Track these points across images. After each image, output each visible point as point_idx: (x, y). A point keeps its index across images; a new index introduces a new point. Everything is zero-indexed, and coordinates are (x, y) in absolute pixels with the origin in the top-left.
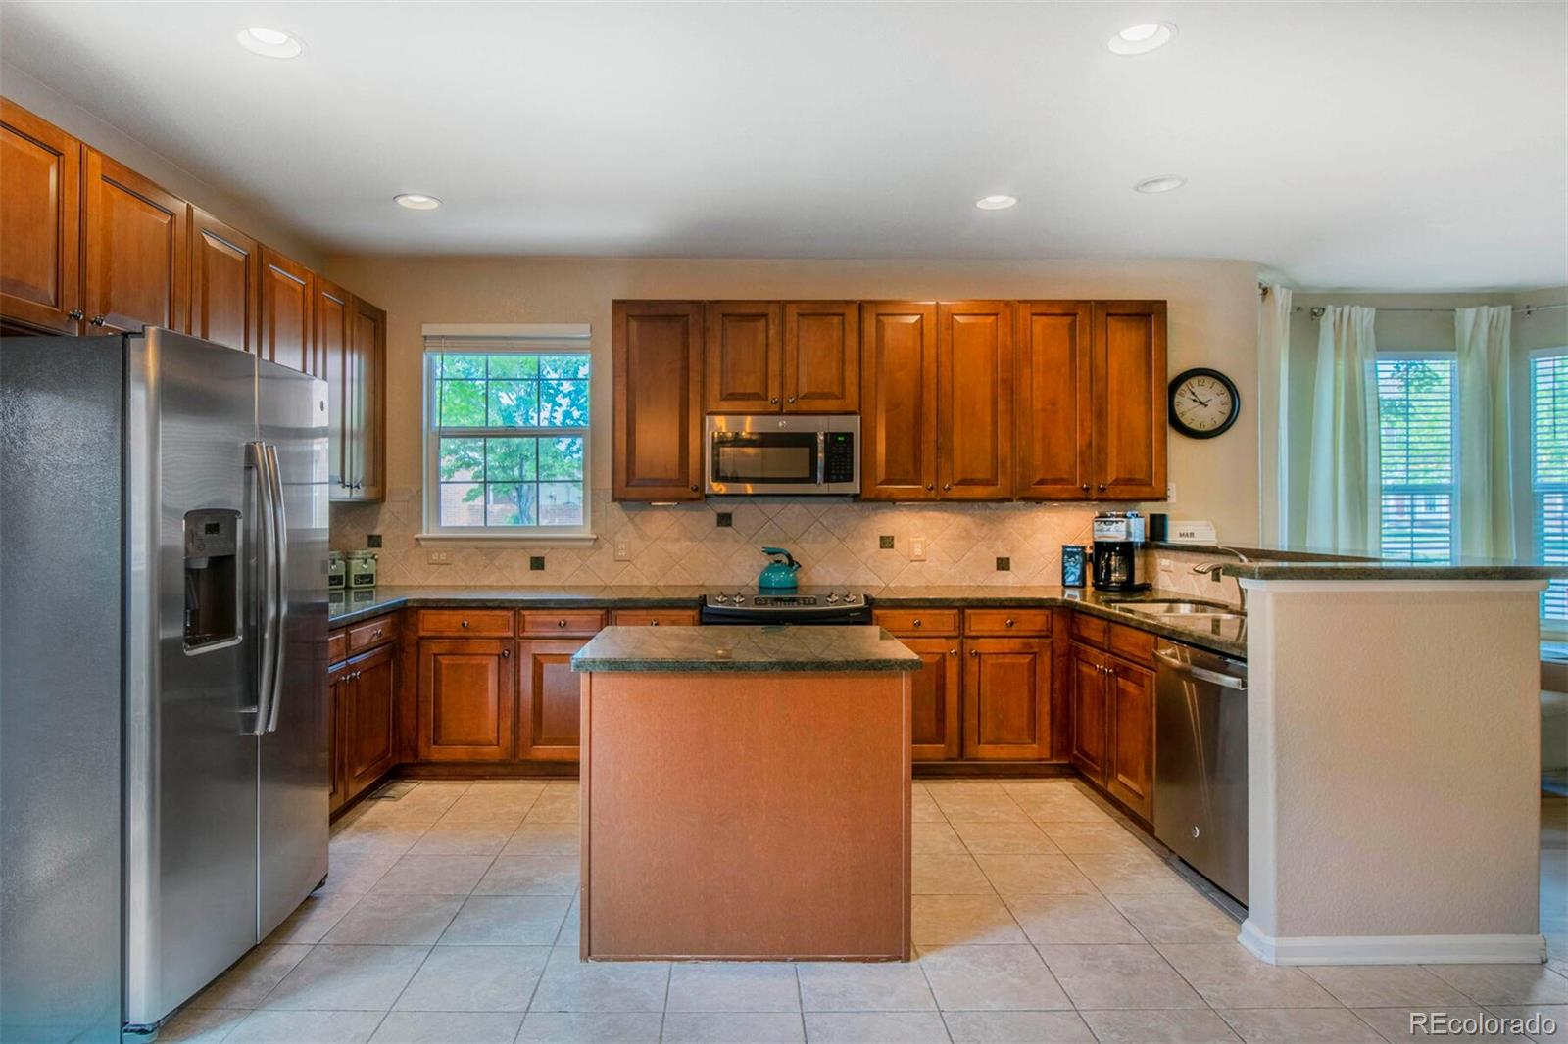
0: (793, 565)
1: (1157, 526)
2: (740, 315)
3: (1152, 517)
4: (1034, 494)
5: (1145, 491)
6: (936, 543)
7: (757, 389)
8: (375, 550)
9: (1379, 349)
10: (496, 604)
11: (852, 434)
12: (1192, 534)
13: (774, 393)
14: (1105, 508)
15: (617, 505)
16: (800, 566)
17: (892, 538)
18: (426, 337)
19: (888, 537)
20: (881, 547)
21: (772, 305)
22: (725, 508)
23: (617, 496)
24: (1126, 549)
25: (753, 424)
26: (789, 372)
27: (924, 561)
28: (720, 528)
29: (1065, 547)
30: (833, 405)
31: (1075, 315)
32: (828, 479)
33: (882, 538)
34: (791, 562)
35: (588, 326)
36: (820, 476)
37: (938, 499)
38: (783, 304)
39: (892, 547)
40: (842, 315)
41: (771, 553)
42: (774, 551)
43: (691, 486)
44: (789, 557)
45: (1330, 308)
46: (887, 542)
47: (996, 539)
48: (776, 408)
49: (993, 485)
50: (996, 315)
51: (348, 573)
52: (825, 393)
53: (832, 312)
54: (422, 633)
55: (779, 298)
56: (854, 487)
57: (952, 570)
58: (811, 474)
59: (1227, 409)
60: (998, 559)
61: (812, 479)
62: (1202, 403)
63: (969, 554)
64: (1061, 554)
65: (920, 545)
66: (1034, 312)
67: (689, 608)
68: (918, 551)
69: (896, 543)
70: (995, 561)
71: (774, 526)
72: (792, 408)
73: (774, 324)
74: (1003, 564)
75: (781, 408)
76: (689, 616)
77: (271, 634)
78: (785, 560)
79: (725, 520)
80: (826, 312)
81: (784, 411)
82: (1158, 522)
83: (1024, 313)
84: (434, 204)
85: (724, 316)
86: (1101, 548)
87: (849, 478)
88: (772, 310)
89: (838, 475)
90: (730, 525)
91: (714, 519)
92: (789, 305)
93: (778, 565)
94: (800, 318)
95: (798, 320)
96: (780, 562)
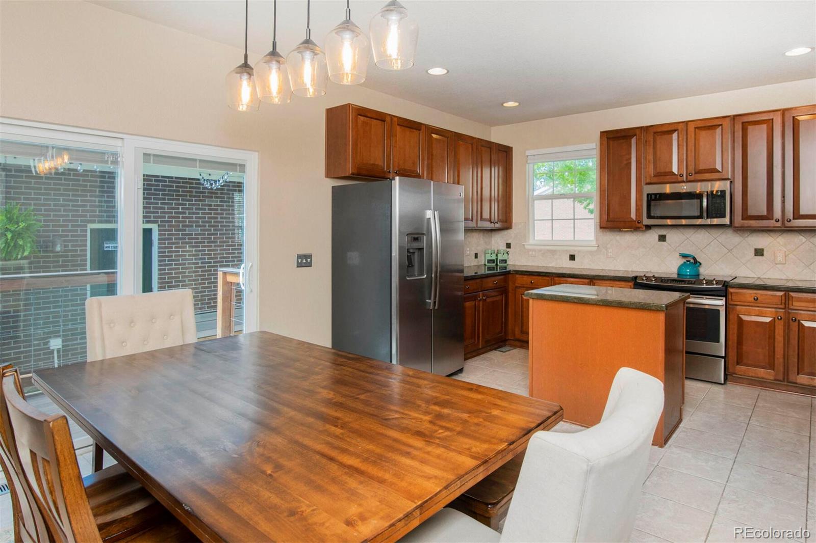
0: (697, 263)
6: (794, 254)
8: (508, 250)
10: (544, 274)
11: (725, 191)
13: (681, 171)
15: (601, 230)
16: (701, 264)
17: (763, 250)
18: (527, 156)
19: (761, 249)
20: (755, 255)
22: (663, 232)
23: (602, 226)
25: (670, 187)
26: (689, 159)
27: (783, 264)
28: (660, 243)
30: (714, 175)
32: (709, 216)
33: (756, 250)
34: (696, 261)
35: (595, 144)
36: (705, 214)
37: (783, 227)
38: (686, 123)
39: (762, 255)
40: (721, 125)
41: (684, 256)
42: (685, 255)
44: (694, 259)
46: (759, 252)
48: (683, 179)
51: (497, 259)
52: (710, 170)
53: (716, 124)
54: (517, 285)
55: (684, 120)
56: (726, 221)
58: (700, 214)
61: (701, 217)
65: (781, 255)
67: (629, 281)
68: (780, 258)
69: (765, 253)
71: (690, 242)
72: (692, 178)
73: (682, 134)
75: (687, 179)
76: (629, 284)
77: (434, 275)
78: (692, 261)
79: (662, 238)
80: (711, 124)
84: (517, 104)
85: (655, 133)
87: (724, 216)
88: (680, 127)
89: (717, 214)
90: (664, 241)
91: (657, 238)
92: (690, 123)
93: (688, 263)
94: (696, 129)
95: (695, 131)
96: (689, 261)
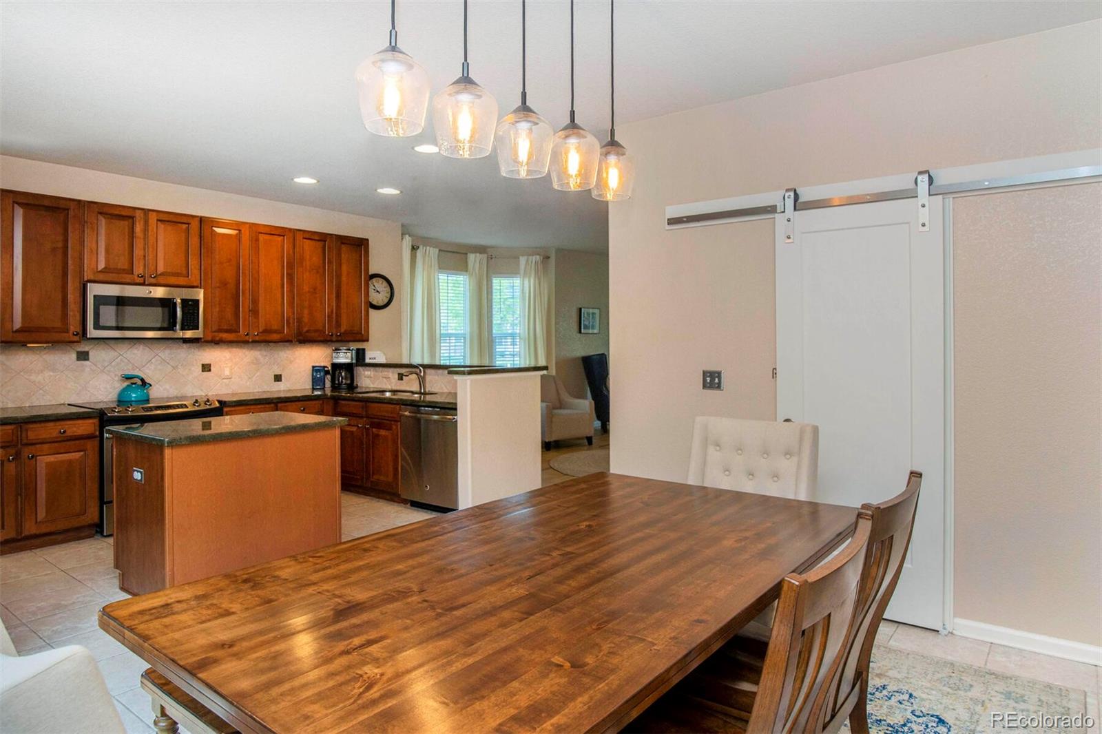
0: (145, 385)
1: (360, 354)
2: (111, 215)
3: (358, 350)
4: (304, 339)
5: (358, 337)
6: (239, 368)
7: (126, 267)
9: (440, 268)
11: (197, 300)
12: (375, 358)
13: (139, 270)
14: (337, 345)
16: (151, 385)
17: (210, 365)
19: (208, 365)
20: (203, 371)
21: (137, 211)
22: (83, 347)
24: (349, 367)
26: (150, 257)
27: (230, 378)
28: (79, 362)
29: (313, 367)
30: (181, 281)
31: (325, 241)
32: (183, 329)
33: (203, 365)
34: (144, 383)
36: (178, 325)
37: (250, 340)
38: (146, 211)
39: (210, 370)
40: (188, 224)
41: (128, 378)
42: (130, 376)
43: (71, 332)
44: (142, 380)
45: (421, 247)
46: (206, 368)
47: (274, 364)
48: (141, 280)
49: (281, 333)
50: (284, 236)
52: (178, 273)
53: (182, 221)
55: (142, 207)
56: (199, 333)
57: (248, 383)
58: (169, 325)
59: (389, 295)
60: (275, 375)
61: (170, 328)
62: (378, 291)
63: (258, 374)
64: (311, 371)
65: (228, 369)
66: (305, 237)
67: (90, 418)
68: (227, 373)
69: (212, 368)
70: (273, 377)
71: (124, 360)
72: (153, 281)
73: (139, 224)
74: (278, 378)
75: (145, 281)
76: (91, 423)
78: (140, 382)
79: (83, 356)
80: (178, 221)
81: (146, 283)
82: (361, 352)
83: (299, 237)
85: (98, 213)
86: (336, 366)
87: (196, 327)
88: (138, 213)
89: (190, 325)
90: (87, 359)
91: (74, 356)
92: (150, 213)
93: (134, 386)
94: (159, 222)
95: (157, 224)
96: (135, 384)
